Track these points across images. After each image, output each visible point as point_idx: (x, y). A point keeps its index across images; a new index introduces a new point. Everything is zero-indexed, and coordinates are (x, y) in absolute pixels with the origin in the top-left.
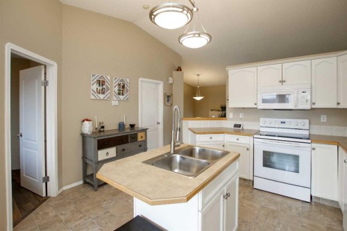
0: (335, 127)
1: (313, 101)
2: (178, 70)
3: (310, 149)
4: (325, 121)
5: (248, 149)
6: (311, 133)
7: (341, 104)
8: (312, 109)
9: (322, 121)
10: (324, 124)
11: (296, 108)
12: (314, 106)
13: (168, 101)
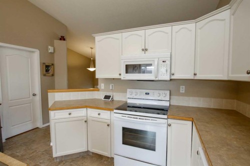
0: (191, 98)
1: (173, 72)
2: (61, 39)
3: (166, 125)
4: (184, 92)
5: (108, 125)
6: (171, 104)
7: (198, 75)
8: (171, 80)
9: (181, 92)
10: (182, 95)
11: (157, 79)
12: (173, 77)
13: (47, 71)
